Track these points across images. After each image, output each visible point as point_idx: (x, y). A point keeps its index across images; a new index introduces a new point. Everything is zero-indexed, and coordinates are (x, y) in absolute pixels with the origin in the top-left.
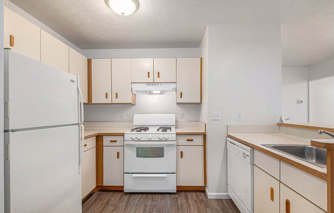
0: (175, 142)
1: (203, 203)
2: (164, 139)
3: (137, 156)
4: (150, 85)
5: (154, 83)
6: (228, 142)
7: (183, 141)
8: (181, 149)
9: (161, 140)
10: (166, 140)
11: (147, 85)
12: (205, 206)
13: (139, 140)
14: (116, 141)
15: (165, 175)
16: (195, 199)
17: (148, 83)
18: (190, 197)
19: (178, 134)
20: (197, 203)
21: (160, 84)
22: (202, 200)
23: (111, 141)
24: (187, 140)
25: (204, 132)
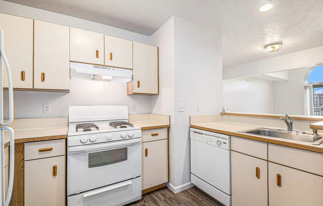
0: (140, 140)
1: (174, 201)
2: (127, 138)
3: (90, 166)
4: (99, 68)
5: (104, 66)
6: (192, 133)
7: (148, 136)
8: (146, 146)
9: (124, 139)
10: (131, 138)
11: (94, 67)
12: (178, 203)
13: (93, 143)
14: (50, 150)
15: (130, 182)
16: (163, 199)
17: (96, 65)
18: (157, 199)
19: (143, 129)
20: (168, 203)
21: (112, 68)
22: (171, 197)
23: (41, 151)
24: (153, 135)
25: (169, 124)
